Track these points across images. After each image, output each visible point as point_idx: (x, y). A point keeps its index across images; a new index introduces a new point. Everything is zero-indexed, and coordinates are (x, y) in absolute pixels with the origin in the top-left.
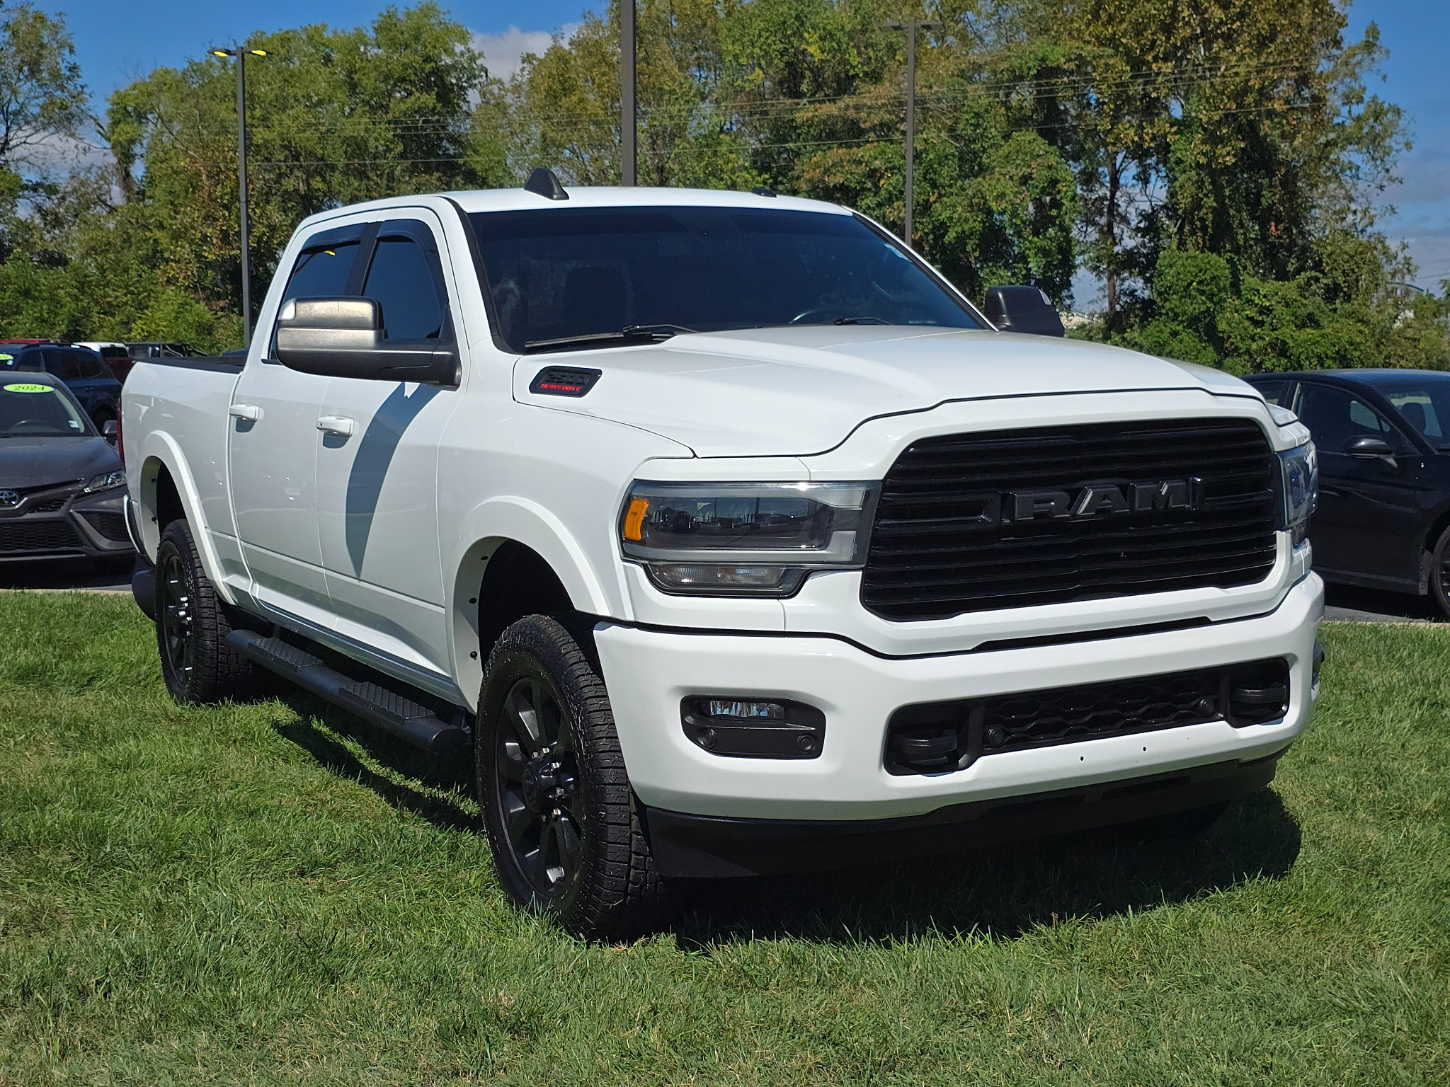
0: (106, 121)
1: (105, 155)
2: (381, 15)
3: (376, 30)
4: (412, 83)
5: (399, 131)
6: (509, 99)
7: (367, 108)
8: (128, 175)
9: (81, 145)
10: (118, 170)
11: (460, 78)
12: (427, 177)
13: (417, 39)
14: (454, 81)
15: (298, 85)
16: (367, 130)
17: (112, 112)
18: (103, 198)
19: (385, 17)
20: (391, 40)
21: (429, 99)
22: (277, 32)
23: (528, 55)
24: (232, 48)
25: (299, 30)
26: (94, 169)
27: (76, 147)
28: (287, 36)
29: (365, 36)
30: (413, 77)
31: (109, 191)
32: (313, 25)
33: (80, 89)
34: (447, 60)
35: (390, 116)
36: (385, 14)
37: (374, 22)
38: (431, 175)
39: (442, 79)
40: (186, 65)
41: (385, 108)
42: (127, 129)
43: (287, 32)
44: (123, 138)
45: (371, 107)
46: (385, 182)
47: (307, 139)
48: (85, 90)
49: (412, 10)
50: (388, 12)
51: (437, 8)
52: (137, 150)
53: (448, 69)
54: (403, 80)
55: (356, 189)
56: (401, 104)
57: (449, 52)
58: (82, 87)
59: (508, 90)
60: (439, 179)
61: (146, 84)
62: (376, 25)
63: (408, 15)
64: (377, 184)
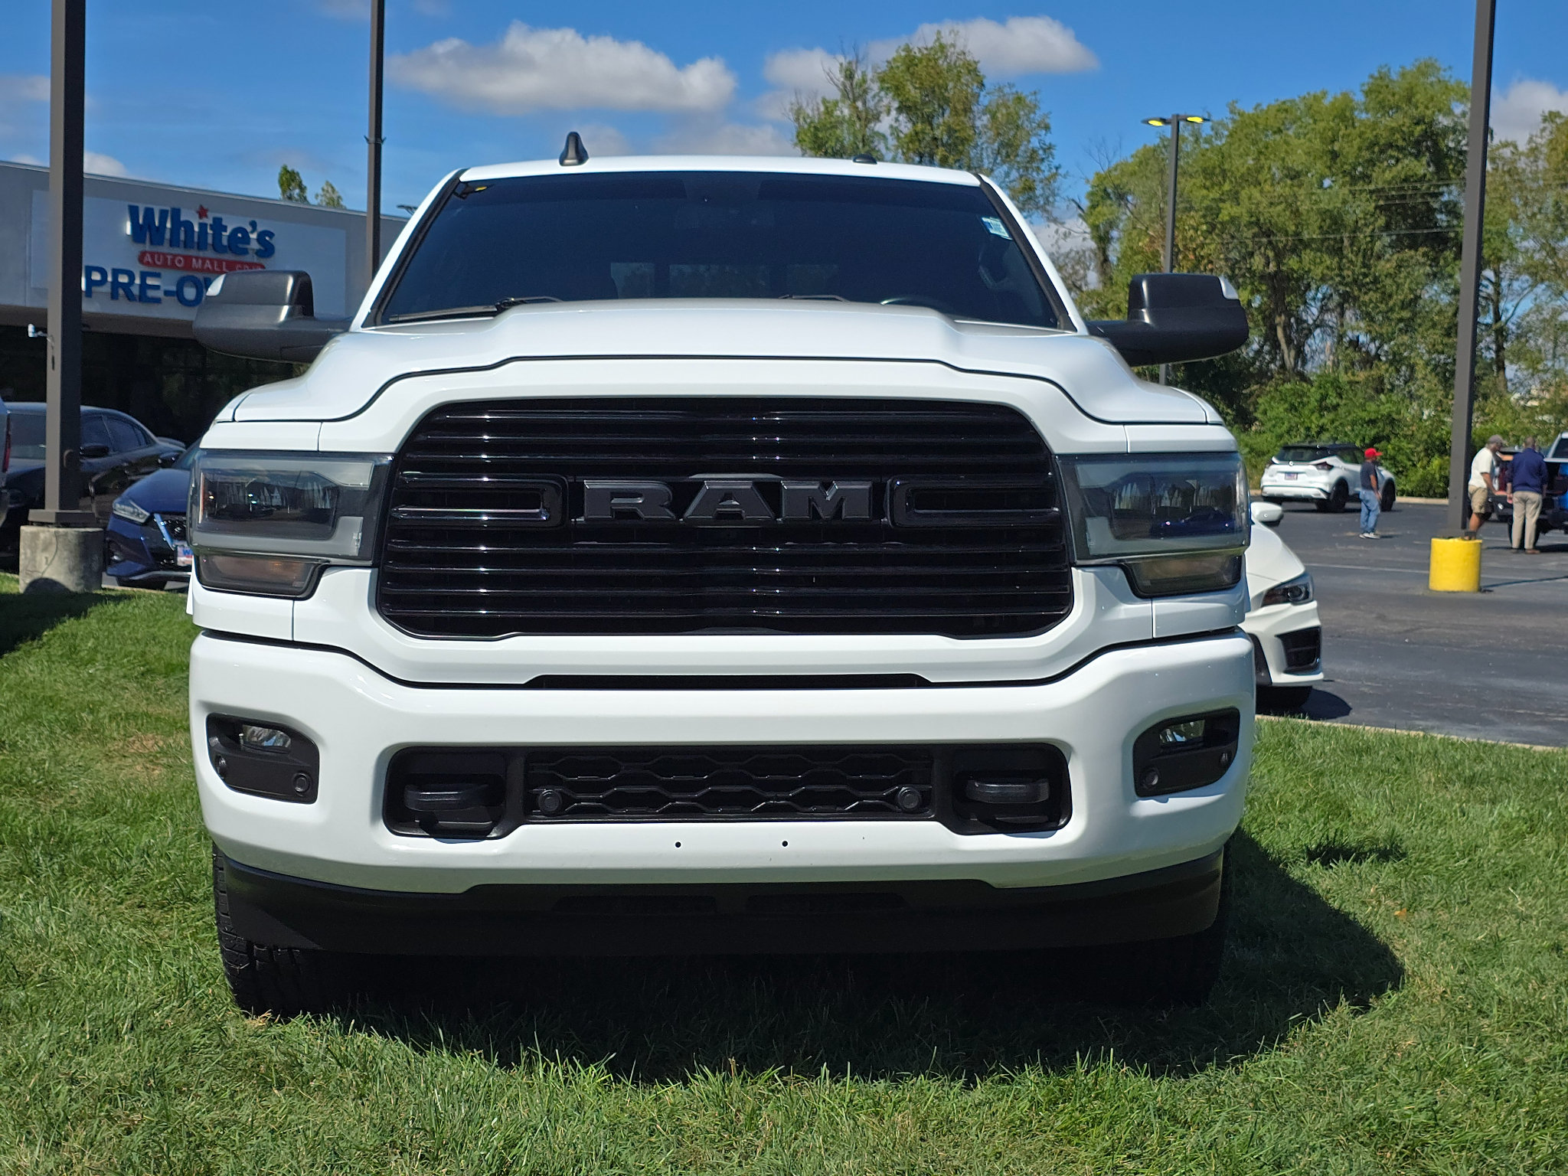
0: (1085, 204)
1: (1084, 239)
2: (1372, 76)
3: (1367, 93)
4: (1400, 149)
5: (1381, 203)
6: (1522, 164)
7: (1348, 179)
8: (1106, 260)
9: (1062, 230)
10: (1095, 254)
11: (1459, 142)
12: (1412, 252)
13: (1409, 100)
14: (1452, 145)
15: (1272, 157)
16: (1344, 202)
17: (1091, 194)
18: (1078, 283)
19: (1376, 79)
20: (1380, 103)
21: (1421, 167)
22: (1273, 102)
23: (1551, 113)
24: (1168, 117)
25: (1297, 99)
26: (1073, 254)
27: (1057, 232)
28: (1285, 107)
29: (1352, 101)
30: (1401, 143)
31: (1085, 277)
32: (1312, 93)
33: (1054, 171)
34: (1444, 121)
35: (1372, 187)
36: (1376, 74)
37: (1363, 85)
38: (1417, 250)
39: (1436, 144)
40: (1157, 141)
41: (1366, 178)
42: (1106, 210)
43: (1284, 103)
44: (1101, 222)
45: (1353, 178)
46: (1360, 259)
47: (1279, 215)
48: (1060, 171)
49: (1408, 68)
50: (1380, 72)
51: (1437, 64)
52: (1115, 234)
53: (1446, 131)
54: (1391, 146)
55: (1328, 268)
56: (1385, 175)
57: (1449, 113)
58: (1057, 168)
59: (1522, 154)
60: (1425, 255)
61: (1126, 164)
62: (1366, 88)
63: (1403, 75)
64: (1351, 262)
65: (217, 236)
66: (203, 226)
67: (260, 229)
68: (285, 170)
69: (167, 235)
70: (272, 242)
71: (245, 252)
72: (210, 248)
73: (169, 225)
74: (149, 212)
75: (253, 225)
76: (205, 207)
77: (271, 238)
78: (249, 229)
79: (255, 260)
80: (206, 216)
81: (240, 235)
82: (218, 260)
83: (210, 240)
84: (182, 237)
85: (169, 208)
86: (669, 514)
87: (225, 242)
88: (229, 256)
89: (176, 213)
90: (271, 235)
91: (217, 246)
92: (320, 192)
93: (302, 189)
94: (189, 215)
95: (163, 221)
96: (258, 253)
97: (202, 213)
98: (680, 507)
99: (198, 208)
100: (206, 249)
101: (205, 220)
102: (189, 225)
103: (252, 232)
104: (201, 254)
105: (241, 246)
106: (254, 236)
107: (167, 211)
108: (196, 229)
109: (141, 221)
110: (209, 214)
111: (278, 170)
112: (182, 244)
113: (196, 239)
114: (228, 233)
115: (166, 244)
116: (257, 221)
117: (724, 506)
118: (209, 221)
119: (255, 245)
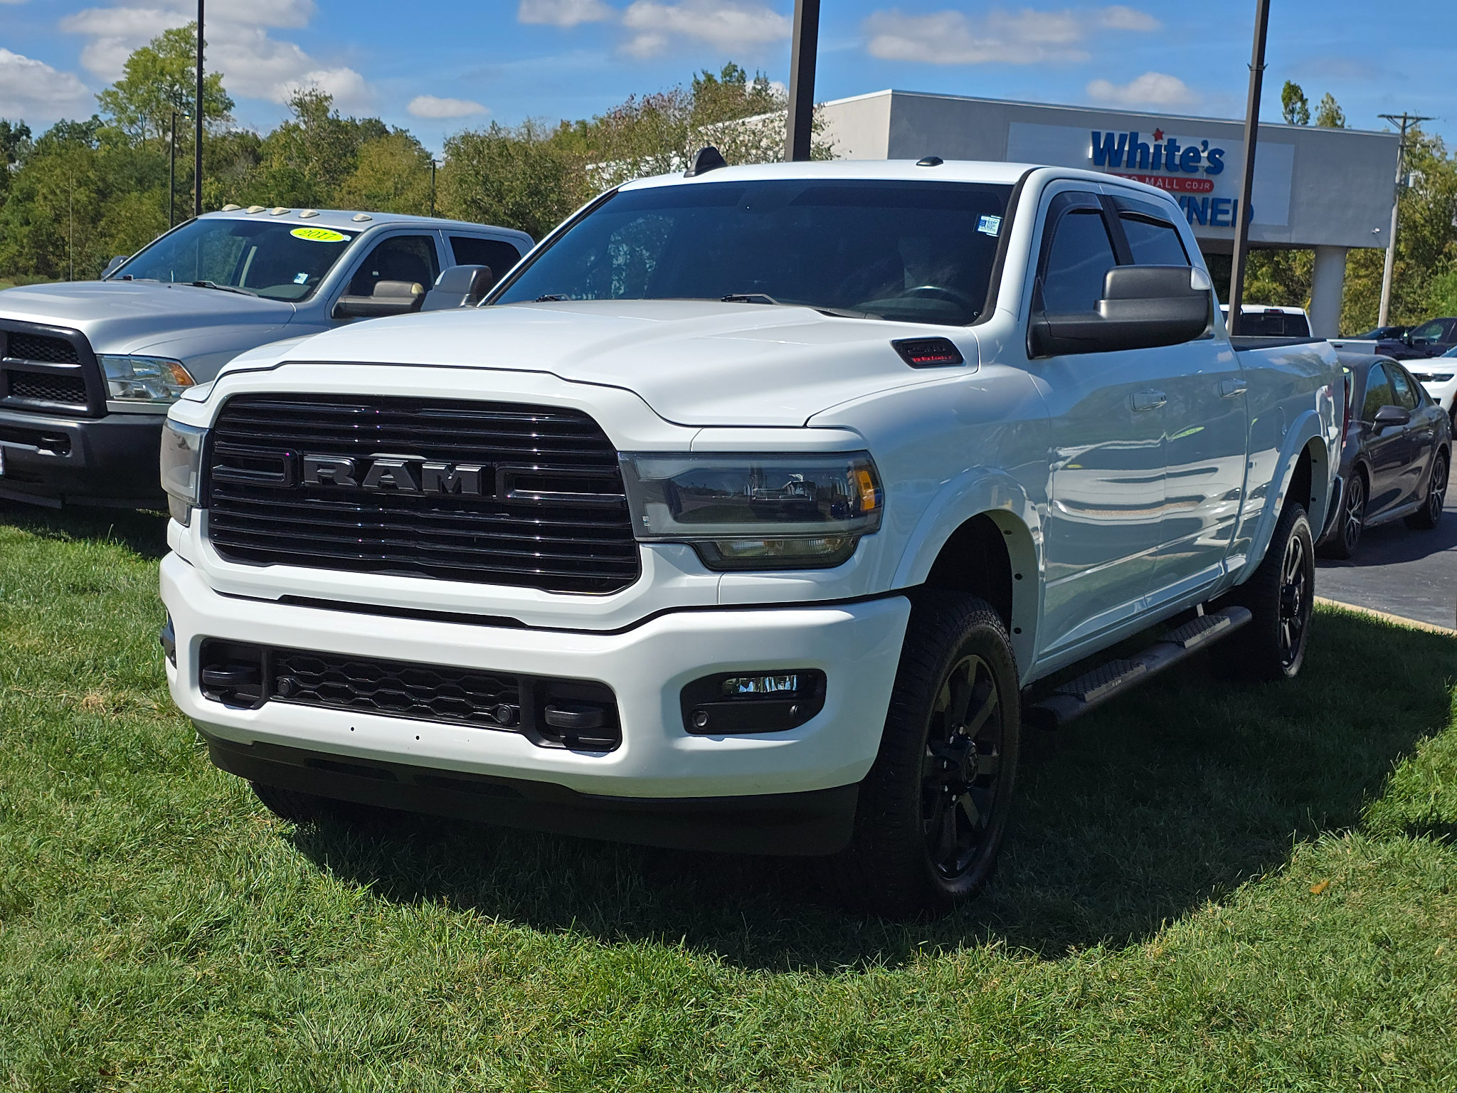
65: (1170, 156)
66: (1157, 148)
67: (1211, 147)
68: (1288, 84)
69: (1125, 157)
70: (1221, 159)
71: (1196, 169)
72: (1163, 167)
73: (1126, 148)
74: (1110, 137)
75: (1205, 144)
76: (1161, 130)
77: (1220, 156)
78: (1201, 148)
79: (1205, 176)
80: (1162, 139)
81: (1192, 154)
82: (1169, 178)
83: (1163, 161)
84: (1138, 159)
85: (1128, 133)
86: (352, 482)
87: (1177, 161)
88: (1180, 174)
89: (1134, 136)
90: (1221, 153)
91: (1170, 165)
92: (1320, 105)
93: (1304, 102)
94: (1146, 139)
95: (1122, 144)
96: (1208, 170)
97: (1158, 135)
98: (361, 479)
99: (1154, 132)
100: (1159, 169)
101: (1160, 142)
102: (1145, 147)
103: (1203, 151)
104: (1155, 173)
105: (1191, 164)
106: (1205, 155)
107: (1126, 135)
108: (1152, 150)
109: (1102, 147)
110: (1164, 136)
111: (1283, 86)
112: (1137, 165)
113: (1151, 160)
114: (1181, 153)
115: (1123, 164)
116: (1209, 140)
117: (384, 479)
118: (1164, 143)
119: (1205, 163)
